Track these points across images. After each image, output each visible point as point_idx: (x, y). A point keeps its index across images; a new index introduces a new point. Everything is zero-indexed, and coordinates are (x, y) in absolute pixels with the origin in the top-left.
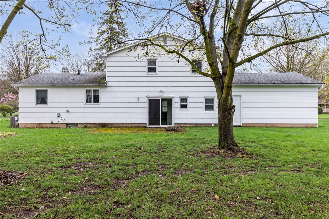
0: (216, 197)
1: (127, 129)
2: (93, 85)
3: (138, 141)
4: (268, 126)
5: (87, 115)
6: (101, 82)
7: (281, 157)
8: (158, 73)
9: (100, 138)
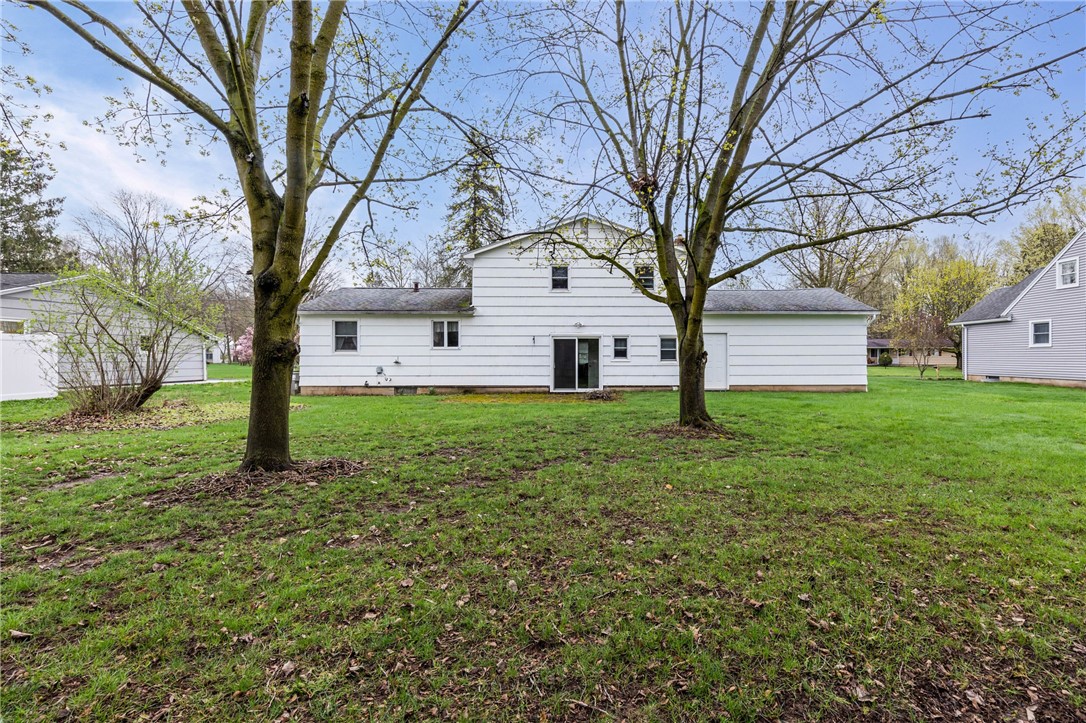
0: (668, 486)
1: (514, 396)
2: (446, 313)
3: (538, 417)
4: (777, 389)
5: (435, 371)
6: (463, 306)
7: (781, 437)
8: (571, 290)
9: (468, 412)
